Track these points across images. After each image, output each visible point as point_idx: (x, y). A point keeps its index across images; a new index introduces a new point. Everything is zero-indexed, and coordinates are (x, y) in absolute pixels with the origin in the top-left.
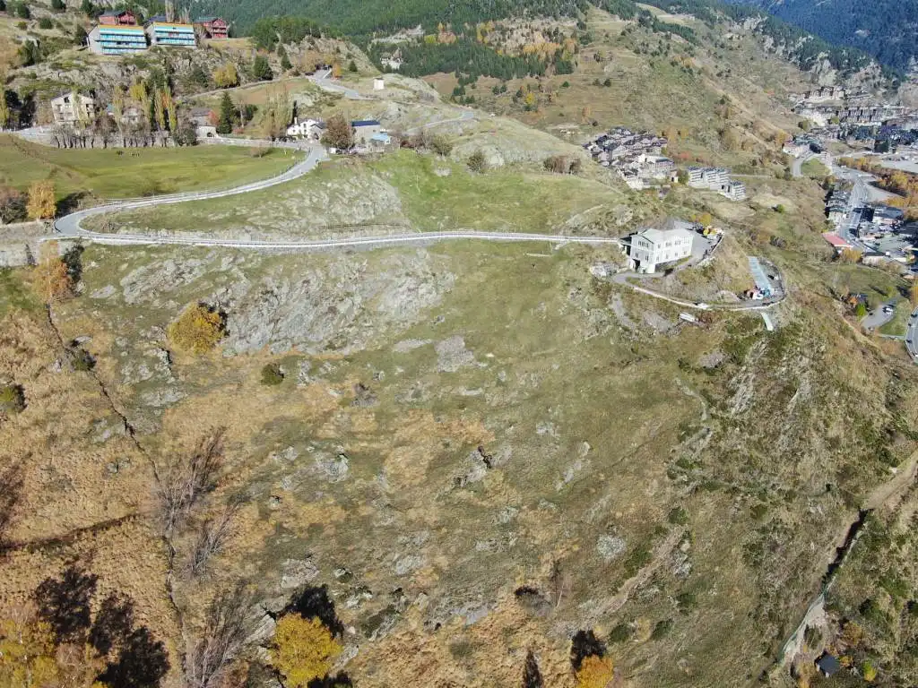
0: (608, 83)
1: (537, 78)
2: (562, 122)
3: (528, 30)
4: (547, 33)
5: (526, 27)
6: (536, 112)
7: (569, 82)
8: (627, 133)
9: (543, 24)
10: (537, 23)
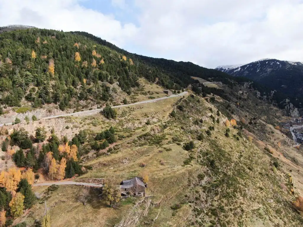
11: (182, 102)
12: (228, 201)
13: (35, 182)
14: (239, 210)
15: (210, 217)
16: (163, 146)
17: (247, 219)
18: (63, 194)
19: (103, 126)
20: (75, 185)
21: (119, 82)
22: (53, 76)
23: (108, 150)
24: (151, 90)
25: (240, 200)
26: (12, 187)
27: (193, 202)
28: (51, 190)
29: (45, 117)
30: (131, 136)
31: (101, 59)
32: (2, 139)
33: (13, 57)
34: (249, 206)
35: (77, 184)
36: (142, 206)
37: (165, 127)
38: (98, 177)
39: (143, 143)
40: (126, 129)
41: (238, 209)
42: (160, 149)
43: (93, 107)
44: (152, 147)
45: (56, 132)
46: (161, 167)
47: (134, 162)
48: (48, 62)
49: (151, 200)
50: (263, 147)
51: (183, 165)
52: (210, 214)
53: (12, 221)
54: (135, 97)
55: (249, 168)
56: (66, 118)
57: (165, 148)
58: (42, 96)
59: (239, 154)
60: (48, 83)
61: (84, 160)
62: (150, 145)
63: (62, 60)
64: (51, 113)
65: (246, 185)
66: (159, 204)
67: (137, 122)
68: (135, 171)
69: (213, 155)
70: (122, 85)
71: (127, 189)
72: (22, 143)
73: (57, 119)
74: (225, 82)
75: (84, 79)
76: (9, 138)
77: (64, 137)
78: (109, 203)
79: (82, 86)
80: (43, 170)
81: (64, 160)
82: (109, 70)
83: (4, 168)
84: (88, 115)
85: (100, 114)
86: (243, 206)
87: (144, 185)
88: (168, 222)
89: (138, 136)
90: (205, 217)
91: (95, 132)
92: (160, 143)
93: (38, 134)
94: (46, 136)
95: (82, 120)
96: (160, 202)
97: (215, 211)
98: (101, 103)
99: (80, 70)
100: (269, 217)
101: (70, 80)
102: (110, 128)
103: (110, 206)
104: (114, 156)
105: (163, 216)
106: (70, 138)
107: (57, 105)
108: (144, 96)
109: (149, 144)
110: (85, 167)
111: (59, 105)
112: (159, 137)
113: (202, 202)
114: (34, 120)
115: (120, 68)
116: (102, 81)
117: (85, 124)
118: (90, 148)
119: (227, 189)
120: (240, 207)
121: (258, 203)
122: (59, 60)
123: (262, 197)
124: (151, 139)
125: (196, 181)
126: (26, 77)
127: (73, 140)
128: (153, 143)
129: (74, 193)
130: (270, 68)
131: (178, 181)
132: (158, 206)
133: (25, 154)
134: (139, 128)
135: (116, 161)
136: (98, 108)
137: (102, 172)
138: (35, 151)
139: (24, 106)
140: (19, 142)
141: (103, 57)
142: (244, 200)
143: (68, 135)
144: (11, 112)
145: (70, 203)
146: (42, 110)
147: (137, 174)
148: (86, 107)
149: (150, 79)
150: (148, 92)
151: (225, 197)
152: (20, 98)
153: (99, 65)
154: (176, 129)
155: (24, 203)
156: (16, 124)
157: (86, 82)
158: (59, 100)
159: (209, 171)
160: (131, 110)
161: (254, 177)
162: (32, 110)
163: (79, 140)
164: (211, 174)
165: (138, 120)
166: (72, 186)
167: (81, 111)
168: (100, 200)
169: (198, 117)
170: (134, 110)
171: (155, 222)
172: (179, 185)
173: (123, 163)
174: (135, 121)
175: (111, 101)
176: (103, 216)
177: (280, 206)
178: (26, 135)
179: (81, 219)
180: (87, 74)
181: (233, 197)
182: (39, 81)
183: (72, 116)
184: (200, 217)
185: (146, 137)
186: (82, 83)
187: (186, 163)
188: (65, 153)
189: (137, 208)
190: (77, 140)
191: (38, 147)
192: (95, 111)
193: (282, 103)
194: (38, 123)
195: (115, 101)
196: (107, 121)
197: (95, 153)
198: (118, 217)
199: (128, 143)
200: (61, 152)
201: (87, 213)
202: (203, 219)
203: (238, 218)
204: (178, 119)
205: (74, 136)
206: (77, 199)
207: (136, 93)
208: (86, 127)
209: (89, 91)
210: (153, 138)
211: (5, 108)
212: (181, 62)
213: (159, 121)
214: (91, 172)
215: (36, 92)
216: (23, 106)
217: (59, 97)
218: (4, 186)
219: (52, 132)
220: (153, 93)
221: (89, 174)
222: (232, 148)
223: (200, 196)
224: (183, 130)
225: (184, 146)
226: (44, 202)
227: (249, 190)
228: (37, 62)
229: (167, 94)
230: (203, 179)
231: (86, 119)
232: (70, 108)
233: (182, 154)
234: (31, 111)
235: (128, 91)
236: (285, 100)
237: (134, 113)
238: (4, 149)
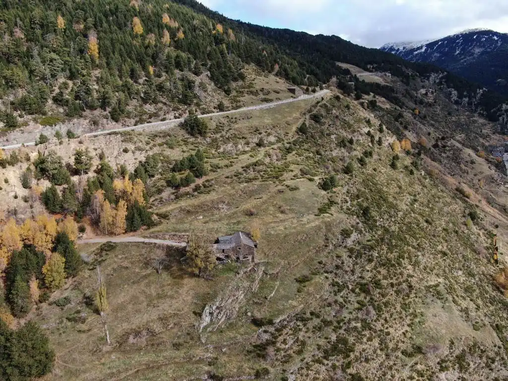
11: (318, 108)
12: (389, 271)
13: (79, 238)
14: (404, 286)
15: (359, 295)
16: (284, 182)
17: (417, 300)
18: (123, 256)
19: (185, 149)
20: (143, 243)
21: (210, 71)
22: (97, 62)
23: (194, 188)
24: (266, 87)
25: (407, 271)
26: (45, 244)
27: (331, 272)
28: (106, 250)
29: (87, 132)
30: (232, 166)
31: (178, 29)
32: (21, 169)
33: (25, 27)
34: (421, 280)
35: (146, 242)
36: (250, 276)
37: (289, 151)
38: (179, 231)
39: (251, 177)
40: (223, 153)
41: (404, 284)
42: (280, 187)
43: (167, 116)
44: (267, 185)
45: (108, 157)
46: (281, 216)
47: (237, 207)
48: (86, 36)
49: (263, 268)
50: (455, 187)
51: (316, 214)
52: (357, 290)
53: (48, 295)
54: (238, 99)
55: (427, 221)
56: (123, 134)
57: (288, 186)
58: (81, 96)
59: (412, 197)
60: (89, 74)
61: (156, 203)
62: (263, 181)
63: (111, 32)
64: (98, 125)
65: (419, 247)
66: (277, 273)
67: (243, 142)
68: (239, 223)
69: (367, 199)
70: (215, 78)
71: (225, 251)
72: (53, 175)
73: (108, 136)
74: (396, 73)
75: (150, 67)
76: (33, 168)
77: (121, 167)
78: (197, 271)
79: (146, 78)
80: (91, 220)
81: (122, 203)
82: (192, 49)
83: (29, 214)
84: (159, 129)
85: (179, 128)
86: (412, 279)
87: (252, 245)
88: (290, 301)
89: (244, 165)
90: (349, 295)
91: (172, 158)
92: (280, 178)
93: (78, 161)
94: (91, 165)
95: (149, 138)
96: (278, 270)
97: (367, 286)
98: (179, 109)
99: (143, 50)
100: (454, 298)
101: (126, 68)
102: (196, 151)
103: (198, 276)
104: (204, 198)
105: (282, 292)
106: (131, 169)
107: (107, 112)
108: (254, 97)
109: (262, 178)
110: (157, 214)
111: (109, 113)
112: (278, 168)
113: (346, 272)
114: (71, 138)
115: (211, 46)
116: (182, 71)
117: (154, 145)
118: (165, 184)
119: (387, 253)
120: (407, 280)
121: (437, 275)
122: (105, 32)
123: (445, 267)
124: (265, 171)
125: (338, 239)
126: (51, 63)
127: (136, 171)
128: (269, 178)
129: (140, 255)
130: (480, 47)
131: (308, 239)
132: (274, 277)
133: (60, 194)
134: (245, 152)
135: (208, 206)
136: (175, 117)
137: (185, 223)
138: (75, 189)
139: (51, 115)
140: (49, 174)
141: (183, 26)
142: (414, 271)
143: (127, 163)
144: (32, 123)
145: (137, 270)
146: (82, 120)
147: (241, 226)
148: (156, 116)
149: (263, 66)
150: (261, 91)
151: (384, 265)
152: (44, 99)
153: (175, 42)
154: (307, 154)
155: (65, 268)
156: (41, 143)
157: (154, 71)
158: (109, 104)
159: (361, 225)
160: (232, 120)
161: (434, 236)
162: (66, 121)
163: (146, 171)
164: (363, 229)
165: (243, 138)
166: (137, 244)
167: (147, 123)
168: (184, 267)
169: (345, 134)
170: (236, 122)
171: (270, 301)
172: (308, 246)
173: (218, 209)
174: (238, 140)
175: (198, 105)
176: (188, 291)
177: (473, 281)
178: (59, 163)
179: (154, 294)
180: (154, 57)
181: (397, 265)
182: (74, 70)
183: (133, 130)
184: (341, 295)
185: (257, 168)
186: (148, 74)
187: (322, 210)
188: (124, 192)
189: (241, 280)
190: (143, 171)
191: (80, 182)
192: (171, 123)
193: (495, 112)
194: (77, 143)
195: (204, 106)
196: (192, 140)
197: (173, 193)
198: (211, 293)
199: (227, 177)
200: (118, 191)
201: (164, 286)
202: (347, 298)
203: (403, 298)
204: (312, 137)
205: (137, 165)
206: (147, 264)
207: (240, 92)
208: (156, 150)
209: (160, 88)
210: (269, 170)
211: (20, 116)
212: (320, 35)
213: (279, 140)
214: (167, 223)
215: (69, 90)
216: (50, 113)
217: (109, 98)
218: (31, 243)
219: (101, 157)
220: (269, 93)
221: (164, 226)
222: (400, 188)
223: (343, 263)
224: (319, 156)
225: (319, 183)
226: (95, 268)
227: (423, 255)
228: (67, 37)
229: (294, 93)
230: (350, 237)
231: (156, 136)
232: (129, 117)
233: (317, 196)
234: (63, 122)
235: (226, 87)
236: (501, 107)
237: (236, 126)
238: (26, 185)
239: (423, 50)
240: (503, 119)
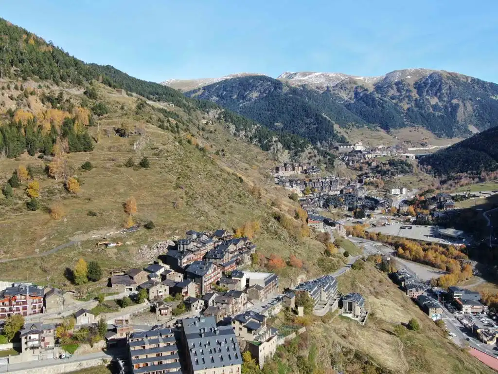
0: (144, 164)
1: (40, 157)
2: (96, 227)
3: (19, 92)
4: (47, 99)
5: (16, 88)
6: (49, 211)
7: (92, 163)
8: (204, 238)
9: (40, 87)
10: (32, 85)
23: (104, 117)
32: (38, 97)
74: (178, 104)
85: (83, 95)
98: (78, 87)
107: (52, 81)
130: (257, 91)
144: (31, 80)
146: (47, 82)
162: (42, 81)
193: (267, 143)
197: (98, 117)
238: (43, 102)
239: (202, 91)
240: (274, 149)
